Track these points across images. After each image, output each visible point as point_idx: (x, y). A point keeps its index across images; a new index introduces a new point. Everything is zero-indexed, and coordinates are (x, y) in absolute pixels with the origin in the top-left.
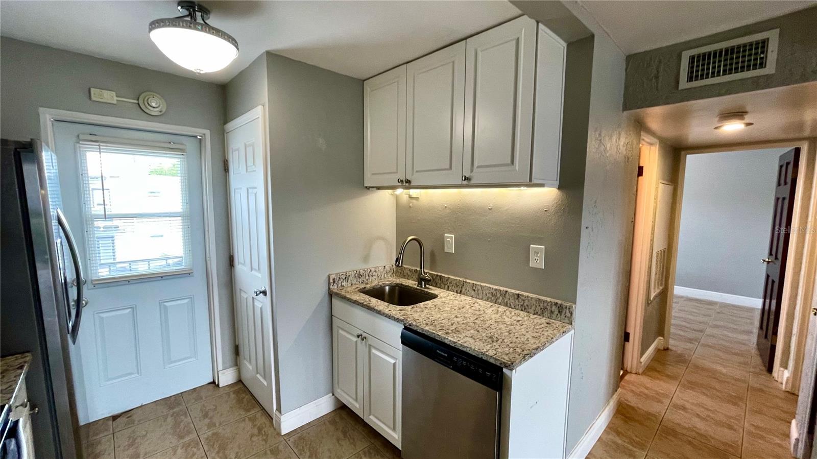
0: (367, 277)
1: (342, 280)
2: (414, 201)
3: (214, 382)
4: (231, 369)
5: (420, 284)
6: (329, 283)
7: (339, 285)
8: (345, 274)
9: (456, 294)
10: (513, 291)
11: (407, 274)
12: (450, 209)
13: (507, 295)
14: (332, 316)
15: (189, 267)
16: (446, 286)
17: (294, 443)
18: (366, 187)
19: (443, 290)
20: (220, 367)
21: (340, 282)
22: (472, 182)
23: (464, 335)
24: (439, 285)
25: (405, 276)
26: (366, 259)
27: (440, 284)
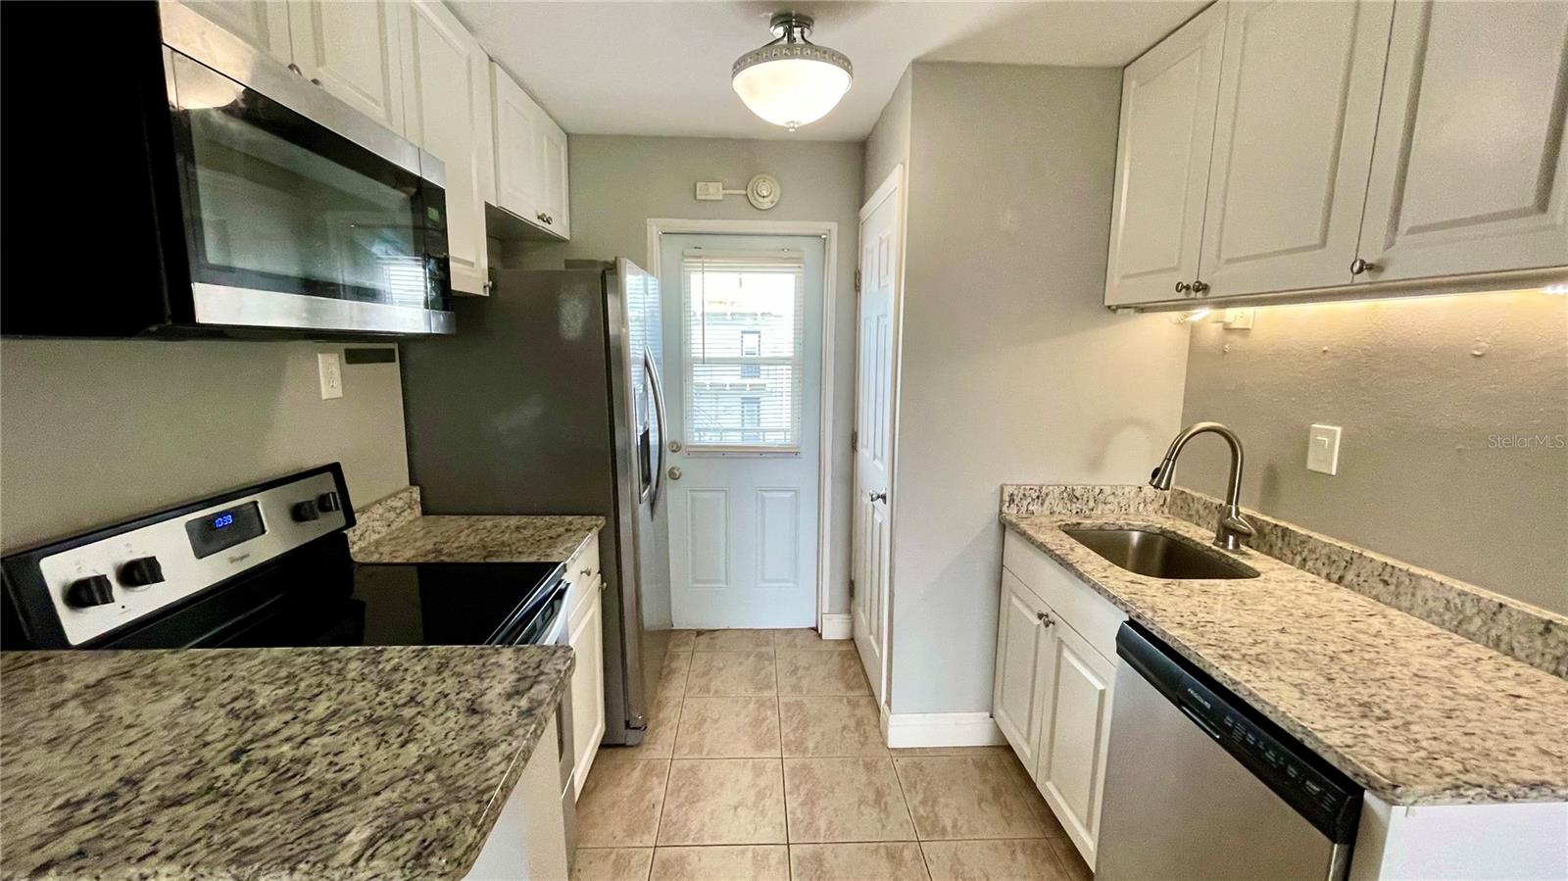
0: (1091, 504)
1: (1029, 500)
2: (1235, 338)
3: (816, 629)
4: (841, 616)
5: (1222, 539)
6: (1002, 502)
7: (1024, 509)
8: (1037, 488)
9: (1323, 581)
10: (1532, 610)
11: (1198, 512)
12: (1336, 356)
13: (1502, 616)
14: (1003, 566)
15: (795, 443)
16: (1298, 558)
17: (905, 769)
18: (1109, 307)
19: (1286, 565)
20: (826, 609)
21: (1025, 503)
22: (1388, 276)
23: (1275, 674)
24: (1276, 551)
25: (1191, 516)
26: (1095, 463)
27: (1281, 549)
